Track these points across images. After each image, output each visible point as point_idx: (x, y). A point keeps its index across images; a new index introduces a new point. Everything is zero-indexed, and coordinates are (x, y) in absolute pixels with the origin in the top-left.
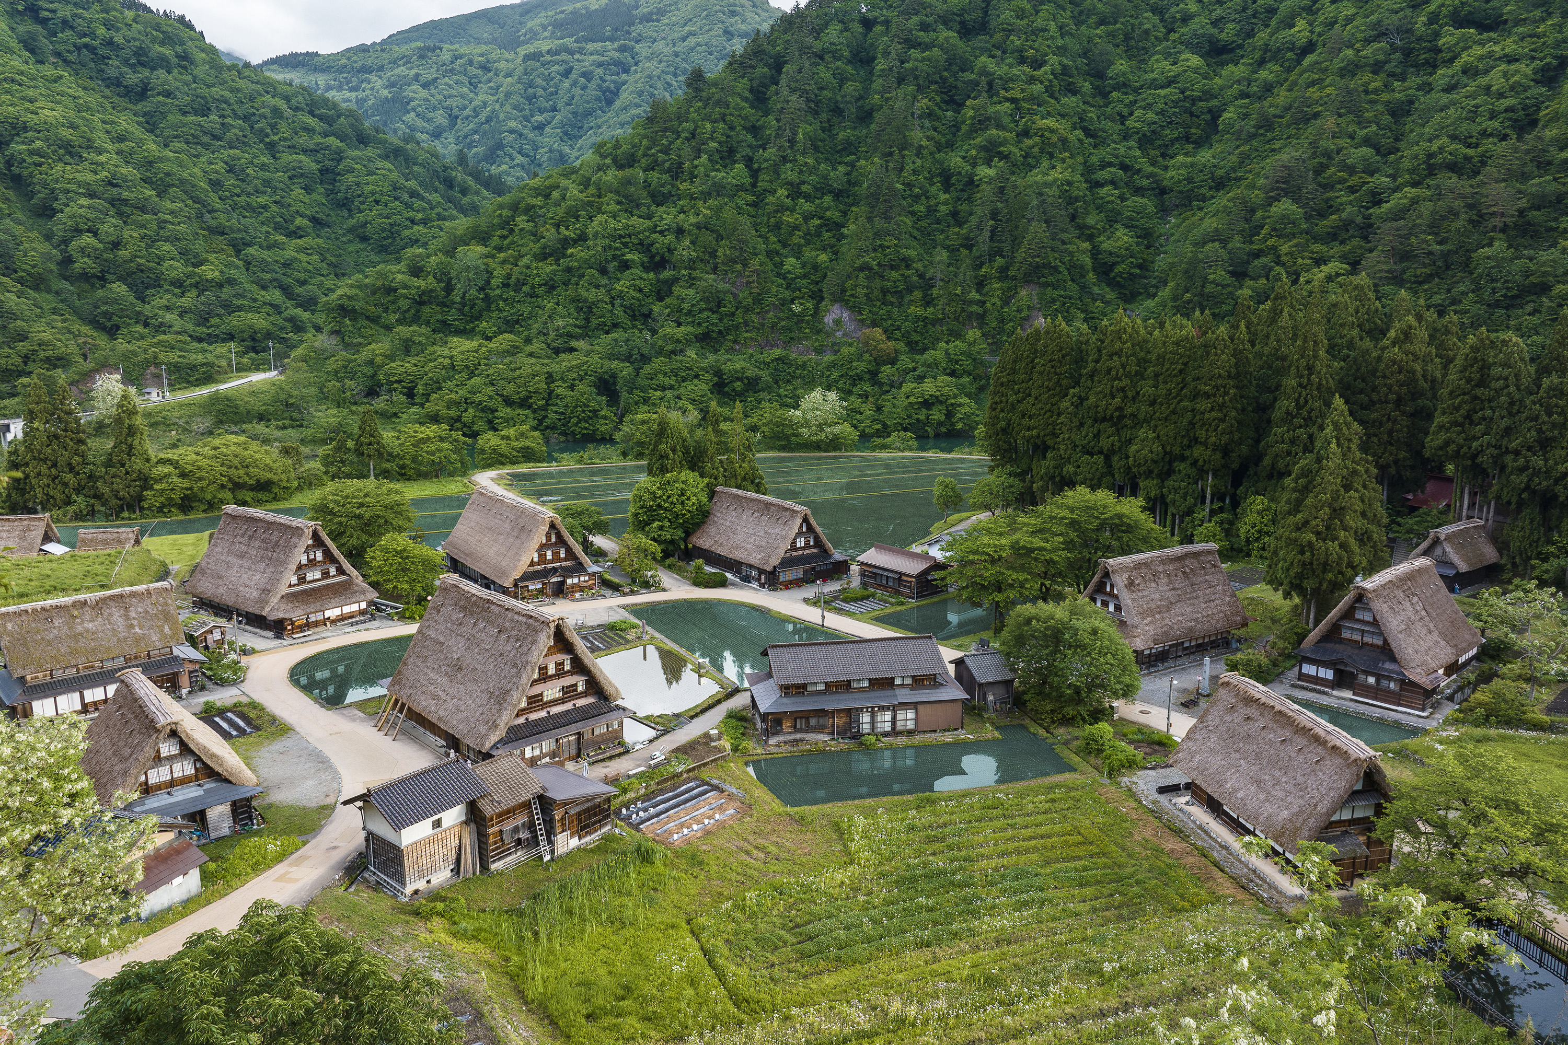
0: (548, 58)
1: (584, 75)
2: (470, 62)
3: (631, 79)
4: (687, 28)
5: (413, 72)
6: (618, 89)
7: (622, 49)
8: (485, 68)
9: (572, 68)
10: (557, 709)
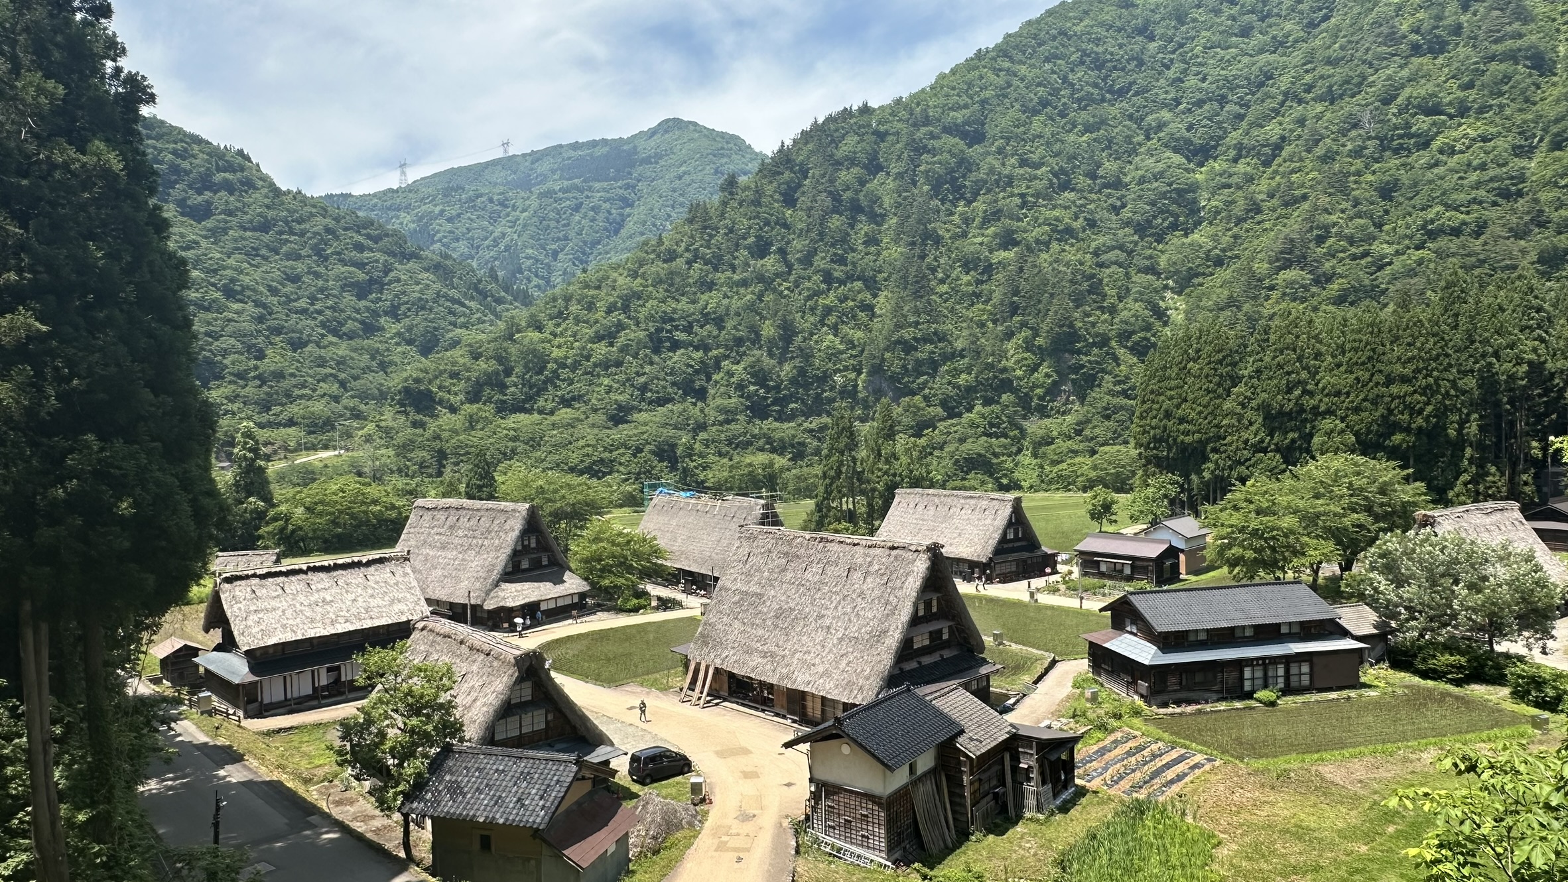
0: (560, 195)
1: (593, 209)
2: (491, 201)
3: (636, 211)
4: (683, 168)
5: (437, 209)
6: (623, 221)
7: (627, 187)
8: (503, 204)
9: (582, 203)
10: (927, 660)
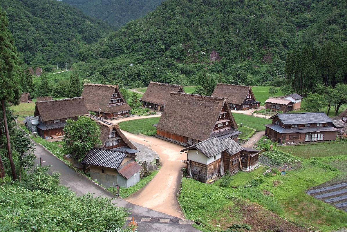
10: (221, 130)
